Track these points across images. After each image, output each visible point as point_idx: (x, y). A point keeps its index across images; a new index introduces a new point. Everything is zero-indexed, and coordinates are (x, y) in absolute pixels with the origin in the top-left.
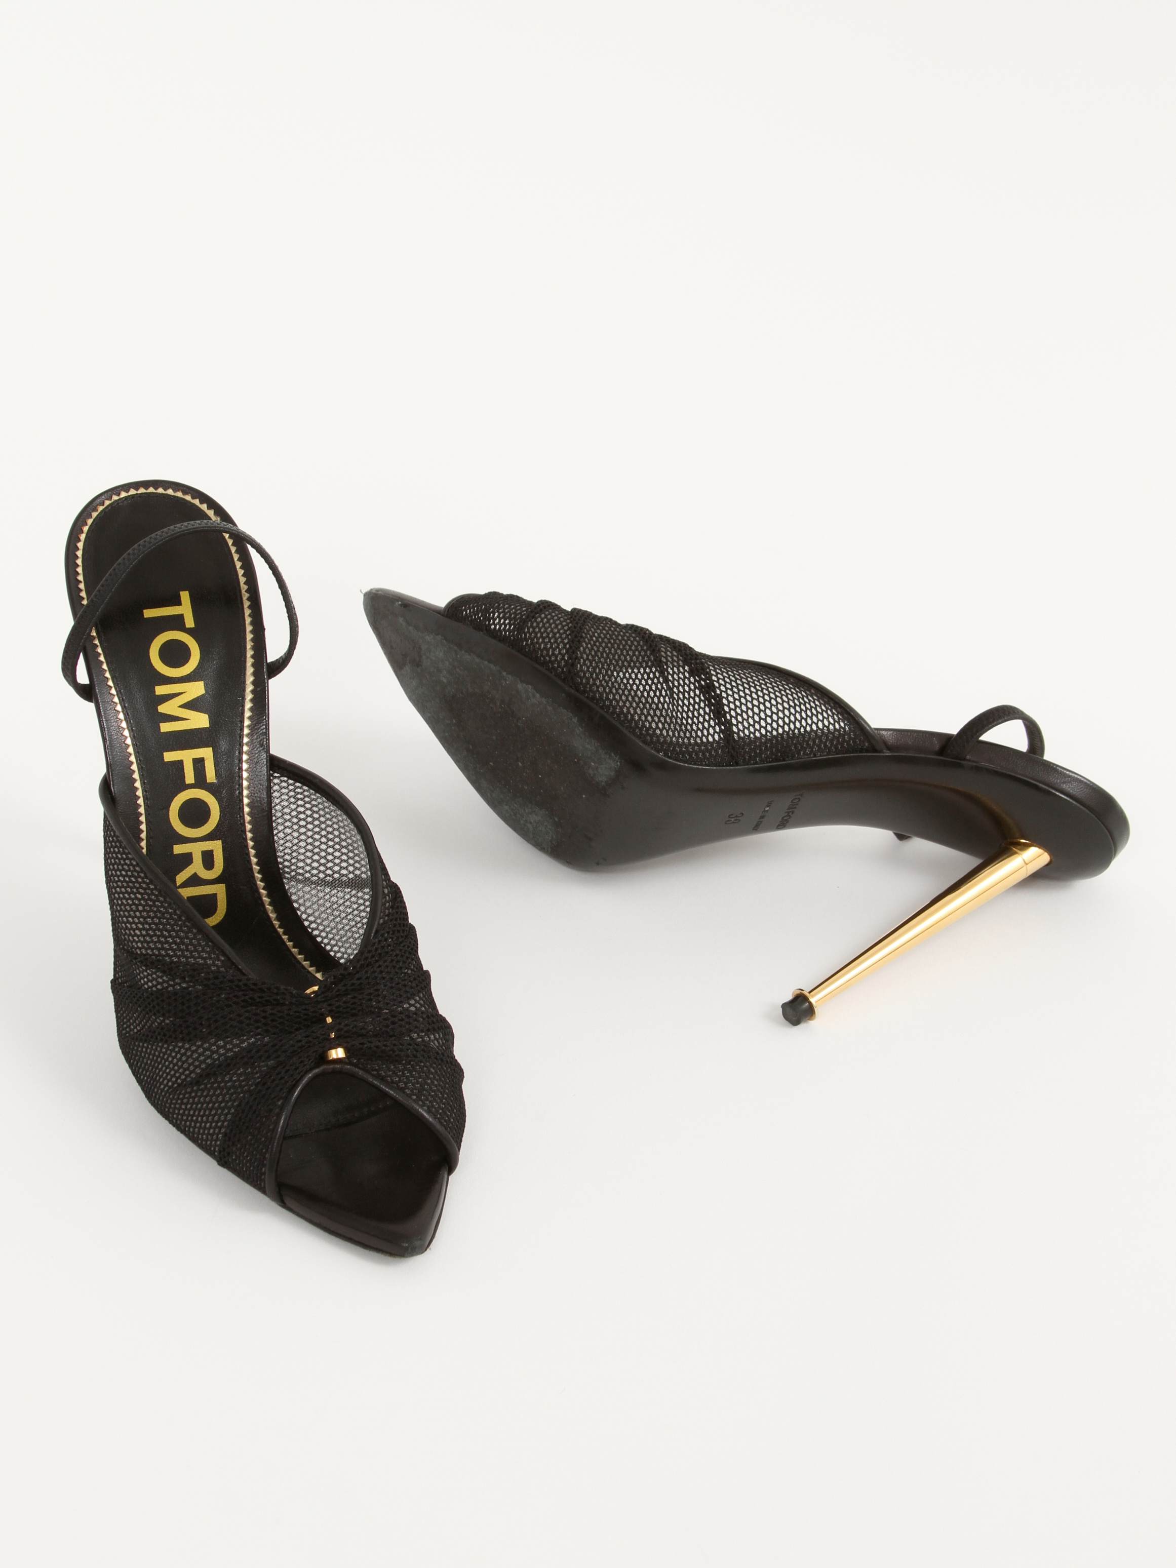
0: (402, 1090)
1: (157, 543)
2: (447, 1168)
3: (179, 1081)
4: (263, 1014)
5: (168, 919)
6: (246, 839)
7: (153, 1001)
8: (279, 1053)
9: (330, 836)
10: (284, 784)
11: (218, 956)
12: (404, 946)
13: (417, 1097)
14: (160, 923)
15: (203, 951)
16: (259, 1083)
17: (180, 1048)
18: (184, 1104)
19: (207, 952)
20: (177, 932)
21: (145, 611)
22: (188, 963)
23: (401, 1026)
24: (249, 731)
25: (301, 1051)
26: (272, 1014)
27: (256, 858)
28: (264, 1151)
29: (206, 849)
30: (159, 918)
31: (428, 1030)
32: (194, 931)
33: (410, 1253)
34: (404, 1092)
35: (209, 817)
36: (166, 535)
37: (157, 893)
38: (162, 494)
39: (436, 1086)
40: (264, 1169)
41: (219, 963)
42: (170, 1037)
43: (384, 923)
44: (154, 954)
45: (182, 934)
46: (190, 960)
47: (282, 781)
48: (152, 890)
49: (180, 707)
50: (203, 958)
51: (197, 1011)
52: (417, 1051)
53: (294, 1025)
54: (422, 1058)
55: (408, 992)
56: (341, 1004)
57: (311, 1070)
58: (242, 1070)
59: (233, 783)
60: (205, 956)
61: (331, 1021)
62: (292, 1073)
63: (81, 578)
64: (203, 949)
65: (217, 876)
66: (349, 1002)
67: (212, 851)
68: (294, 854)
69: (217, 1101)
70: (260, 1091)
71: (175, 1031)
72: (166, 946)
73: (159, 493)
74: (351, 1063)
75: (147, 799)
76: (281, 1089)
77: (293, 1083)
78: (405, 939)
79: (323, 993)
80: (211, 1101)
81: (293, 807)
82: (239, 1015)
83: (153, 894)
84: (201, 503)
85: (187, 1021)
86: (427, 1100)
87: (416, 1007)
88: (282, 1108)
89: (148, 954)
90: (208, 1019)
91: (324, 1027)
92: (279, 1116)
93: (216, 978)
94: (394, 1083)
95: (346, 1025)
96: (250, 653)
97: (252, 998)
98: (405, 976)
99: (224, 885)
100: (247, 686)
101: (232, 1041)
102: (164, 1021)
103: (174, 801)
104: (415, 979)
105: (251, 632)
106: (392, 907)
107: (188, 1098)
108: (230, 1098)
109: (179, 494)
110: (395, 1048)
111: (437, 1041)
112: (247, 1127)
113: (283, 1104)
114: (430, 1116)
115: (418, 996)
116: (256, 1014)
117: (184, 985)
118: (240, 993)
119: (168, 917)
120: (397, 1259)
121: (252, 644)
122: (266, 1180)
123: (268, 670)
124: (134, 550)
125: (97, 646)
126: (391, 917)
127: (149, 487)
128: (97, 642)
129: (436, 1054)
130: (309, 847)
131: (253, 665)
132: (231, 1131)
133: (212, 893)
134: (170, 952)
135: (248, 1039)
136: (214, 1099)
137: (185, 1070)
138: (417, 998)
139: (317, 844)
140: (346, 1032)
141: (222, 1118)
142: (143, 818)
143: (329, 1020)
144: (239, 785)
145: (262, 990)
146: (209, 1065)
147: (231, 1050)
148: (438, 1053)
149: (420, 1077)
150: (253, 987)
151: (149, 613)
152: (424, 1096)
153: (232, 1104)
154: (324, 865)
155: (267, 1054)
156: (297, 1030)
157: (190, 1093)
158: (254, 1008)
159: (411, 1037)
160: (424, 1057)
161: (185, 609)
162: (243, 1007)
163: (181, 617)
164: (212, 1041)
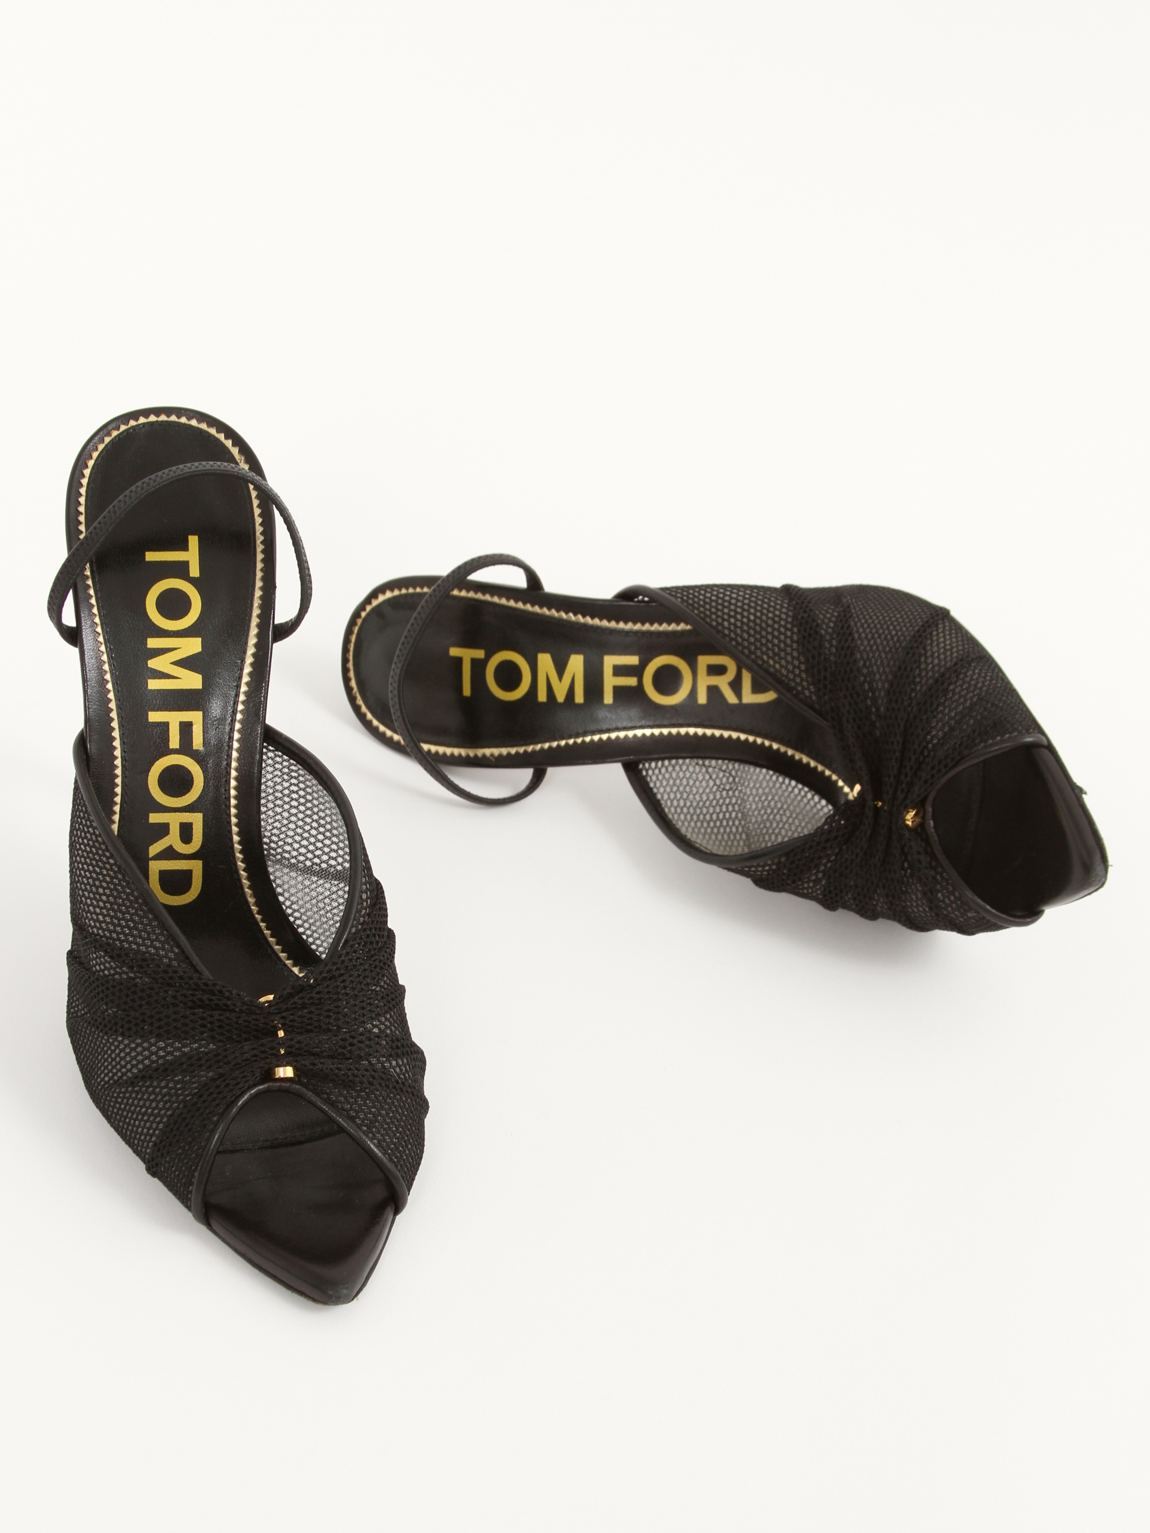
0: (352, 1119)
1: (162, 482)
2: (394, 1208)
3: (116, 1078)
4: (209, 1019)
5: (124, 900)
6: (229, 815)
7: (98, 986)
8: (221, 1064)
9: (322, 822)
10: (278, 759)
11: (172, 947)
12: (375, 961)
13: (368, 1128)
14: (116, 903)
15: (157, 940)
16: (195, 1094)
17: (120, 1042)
18: (119, 1103)
19: (160, 942)
20: (132, 915)
21: (147, 553)
22: (138, 951)
23: (360, 1049)
24: (245, 698)
25: (246, 1065)
26: (219, 1020)
27: (239, 836)
28: (193, 1168)
29: (185, 821)
30: (115, 898)
31: (391, 1056)
32: (151, 916)
33: (334, 1302)
34: (354, 1122)
35: (192, 787)
36: (174, 475)
37: (116, 869)
38: (185, 424)
39: (391, 1118)
40: (191, 1188)
41: (171, 955)
42: (111, 1029)
43: (358, 932)
44: (105, 936)
45: (137, 918)
46: (141, 948)
47: (276, 756)
48: (111, 865)
49: (172, 663)
50: (155, 948)
51: (140, 1006)
52: (374, 1078)
53: (243, 1034)
54: (378, 1086)
55: (373, 1012)
56: (296, 1018)
57: (255, 1086)
58: (180, 1077)
59: (221, 753)
60: (158, 945)
61: (283, 1035)
62: (232, 1088)
63: (82, 509)
64: (157, 937)
65: (194, 851)
66: (304, 1017)
67: (191, 824)
68: (282, 836)
69: (150, 1107)
70: (196, 1103)
71: (116, 1024)
72: (118, 929)
73: (182, 423)
74: (299, 1083)
75: (125, 760)
76: (218, 1105)
77: (233, 1099)
78: (378, 952)
79: (277, 1004)
80: (144, 1106)
81: (286, 784)
82: (185, 1017)
83: (112, 870)
84: (226, 438)
85: (129, 1016)
86: (379, 1132)
87: (380, 1029)
88: (216, 1125)
89: (98, 934)
90: (151, 1017)
91: (275, 1041)
92: (213, 1132)
93: (165, 972)
94: (345, 1110)
95: (299, 1042)
96: (256, 611)
97: (200, 1000)
98: (372, 993)
99: (201, 862)
100: (248, 648)
101: (173, 1043)
102: (106, 1010)
103: (155, 765)
104: (383, 998)
105: (261, 588)
106: (369, 915)
107: (123, 1099)
108: (164, 1106)
109: (204, 426)
110: (350, 1073)
111: (400, 1068)
112: (178, 1141)
113: (218, 1121)
114: (380, 1150)
115: (384, 1017)
116: (203, 1019)
117: (132, 975)
118: (189, 992)
119: (125, 897)
120: (320, 1306)
121: (260, 602)
122: (192, 1199)
123: (274, 632)
124: (137, 487)
125: (90, 587)
126: (365, 927)
127: (172, 415)
128: (90, 582)
129: (395, 1084)
130: (299, 831)
131: (258, 626)
132: (161, 1142)
133: (187, 868)
134: (122, 936)
135: (190, 1043)
136: (148, 1103)
137: (122, 1067)
138: (383, 1019)
139: (307, 828)
140: (297, 1049)
141: (154, 1126)
142: (119, 781)
143: (281, 1034)
144: (228, 756)
145: (213, 993)
146: (147, 1066)
147: (171, 1053)
148: (397, 1082)
149: (374, 1107)
150: (204, 988)
151: (151, 556)
152: (376, 1128)
153: (166, 1113)
154: (312, 852)
155: (208, 1063)
156: (246, 1040)
157: (124, 1093)
158: (201, 1010)
159: (369, 1062)
160: (381, 1086)
161: (191, 555)
162: (191, 1008)
163: (186, 564)
164: (153, 1041)
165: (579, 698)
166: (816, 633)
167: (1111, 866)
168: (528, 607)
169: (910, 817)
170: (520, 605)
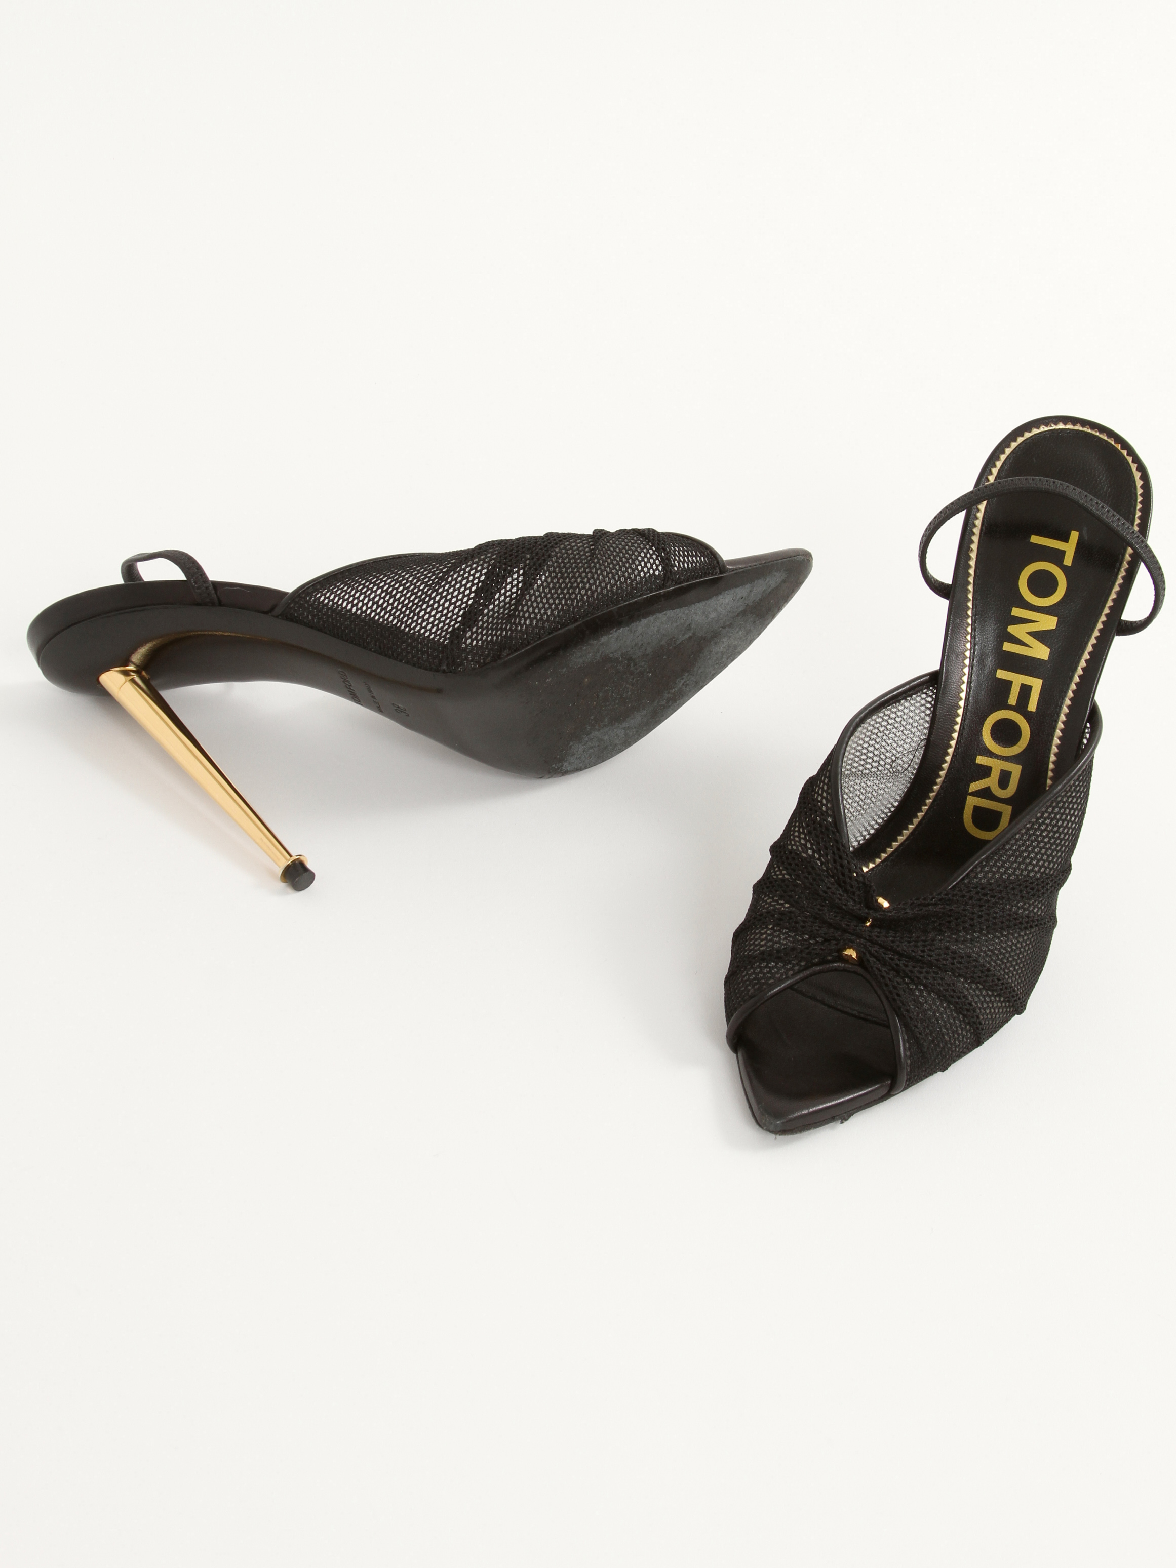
165: (1008, 647)
166: (1034, 895)
167: (776, 1138)
168: (1103, 618)
169: (851, 953)
170: (1106, 611)
